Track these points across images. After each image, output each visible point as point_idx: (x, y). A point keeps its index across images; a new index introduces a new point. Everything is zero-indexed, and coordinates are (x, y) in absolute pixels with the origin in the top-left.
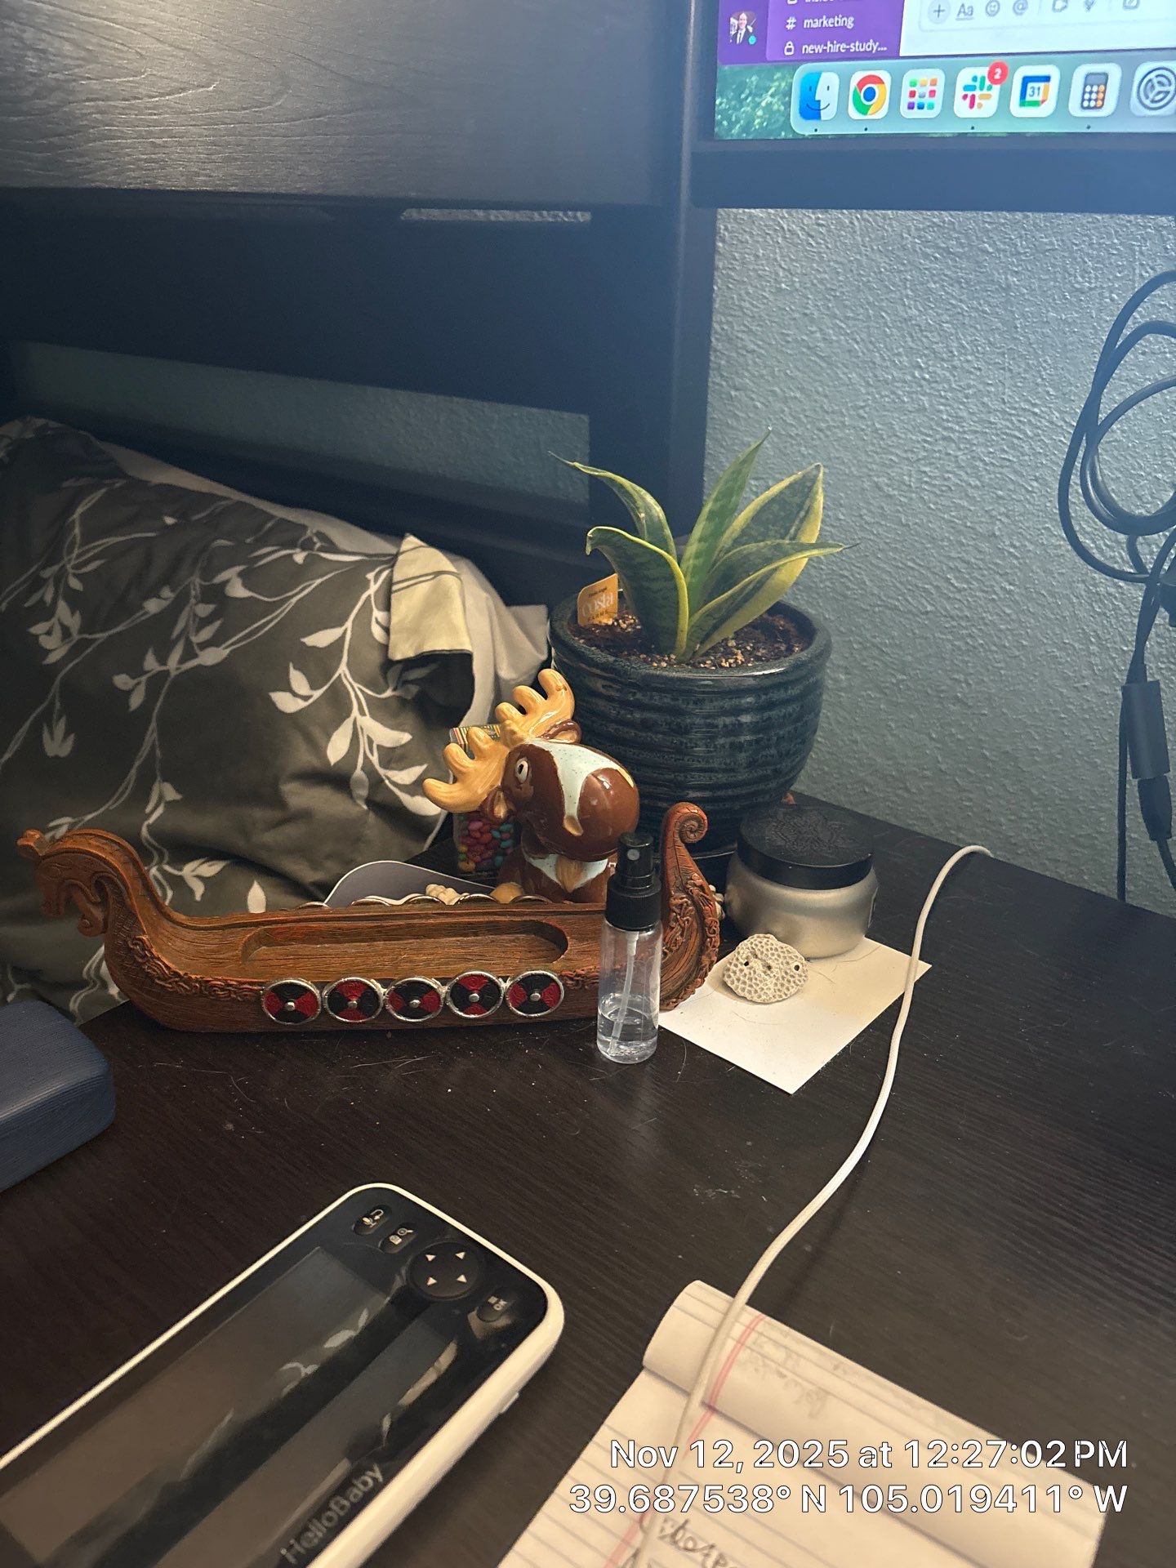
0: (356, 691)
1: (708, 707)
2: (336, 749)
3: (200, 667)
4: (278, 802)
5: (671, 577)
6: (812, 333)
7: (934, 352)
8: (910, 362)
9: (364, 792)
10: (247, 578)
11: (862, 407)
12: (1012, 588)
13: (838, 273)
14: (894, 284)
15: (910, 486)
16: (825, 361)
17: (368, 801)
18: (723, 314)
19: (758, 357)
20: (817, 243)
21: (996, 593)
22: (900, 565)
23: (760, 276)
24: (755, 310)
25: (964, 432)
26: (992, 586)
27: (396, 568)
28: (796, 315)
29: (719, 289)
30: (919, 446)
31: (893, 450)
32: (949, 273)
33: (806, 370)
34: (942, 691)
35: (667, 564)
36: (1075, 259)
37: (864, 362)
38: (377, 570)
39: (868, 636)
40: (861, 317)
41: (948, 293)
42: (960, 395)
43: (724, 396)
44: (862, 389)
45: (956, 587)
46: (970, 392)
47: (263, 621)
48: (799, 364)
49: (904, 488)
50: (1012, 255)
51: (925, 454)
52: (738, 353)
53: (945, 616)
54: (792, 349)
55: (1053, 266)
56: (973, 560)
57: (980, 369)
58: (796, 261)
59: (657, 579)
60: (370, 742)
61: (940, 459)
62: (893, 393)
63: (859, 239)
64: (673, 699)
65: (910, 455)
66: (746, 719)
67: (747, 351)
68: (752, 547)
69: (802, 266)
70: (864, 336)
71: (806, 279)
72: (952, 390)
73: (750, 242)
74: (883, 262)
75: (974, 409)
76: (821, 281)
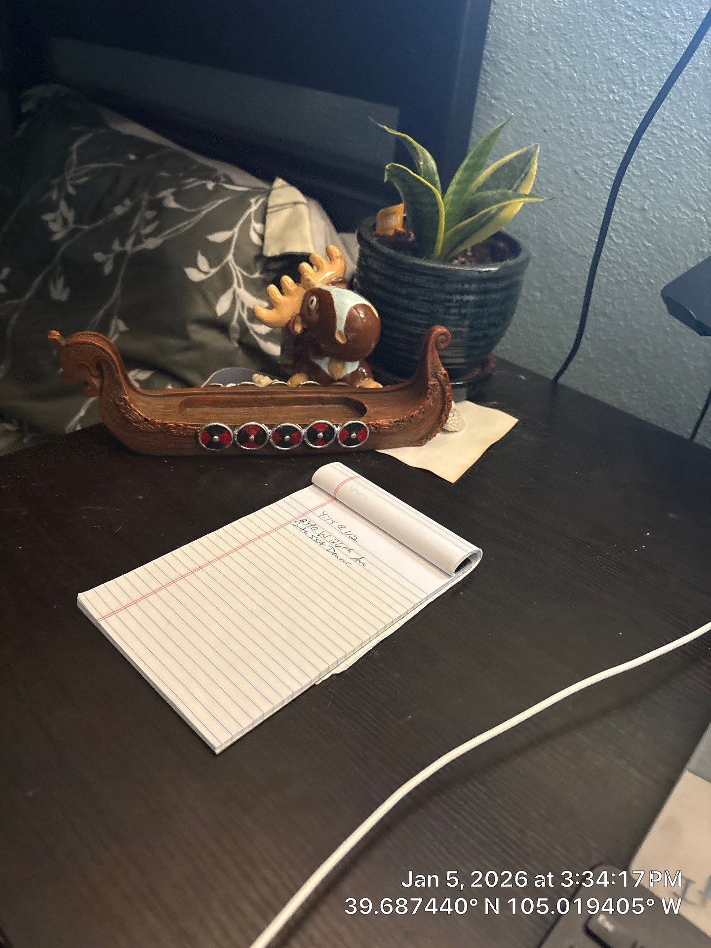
0: (237, 272)
2: (222, 307)
3: (145, 250)
4: (185, 336)
5: (436, 204)
6: (547, 64)
7: (624, 83)
8: (608, 88)
9: (237, 336)
10: (177, 197)
11: (572, 117)
12: (650, 245)
13: (569, 23)
14: (604, 34)
15: (596, 173)
16: (554, 84)
17: (240, 342)
18: (493, 46)
19: (512, 78)
21: (638, 247)
22: (582, 225)
23: (520, 22)
24: (513, 44)
26: (637, 243)
27: (270, 198)
28: (540, 50)
31: (589, 148)
33: (541, 88)
35: (434, 196)
37: (579, 86)
38: (258, 197)
39: (557, 269)
42: (636, 113)
43: (487, 103)
44: (575, 104)
45: (615, 242)
47: (185, 223)
48: (537, 84)
49: (592, 174)
52: (499, 74)
54: (534, 73)
59: (427, 205)
60: (243, 304)
62: (594, 108)
64: (427, 281)
65: (599, 152)
66: (470, 298)
67: (506, 73)
68: (489, 193)
70: (581, 67)
71: (549, 26)
72: (631, 109)
76: (559, 28)
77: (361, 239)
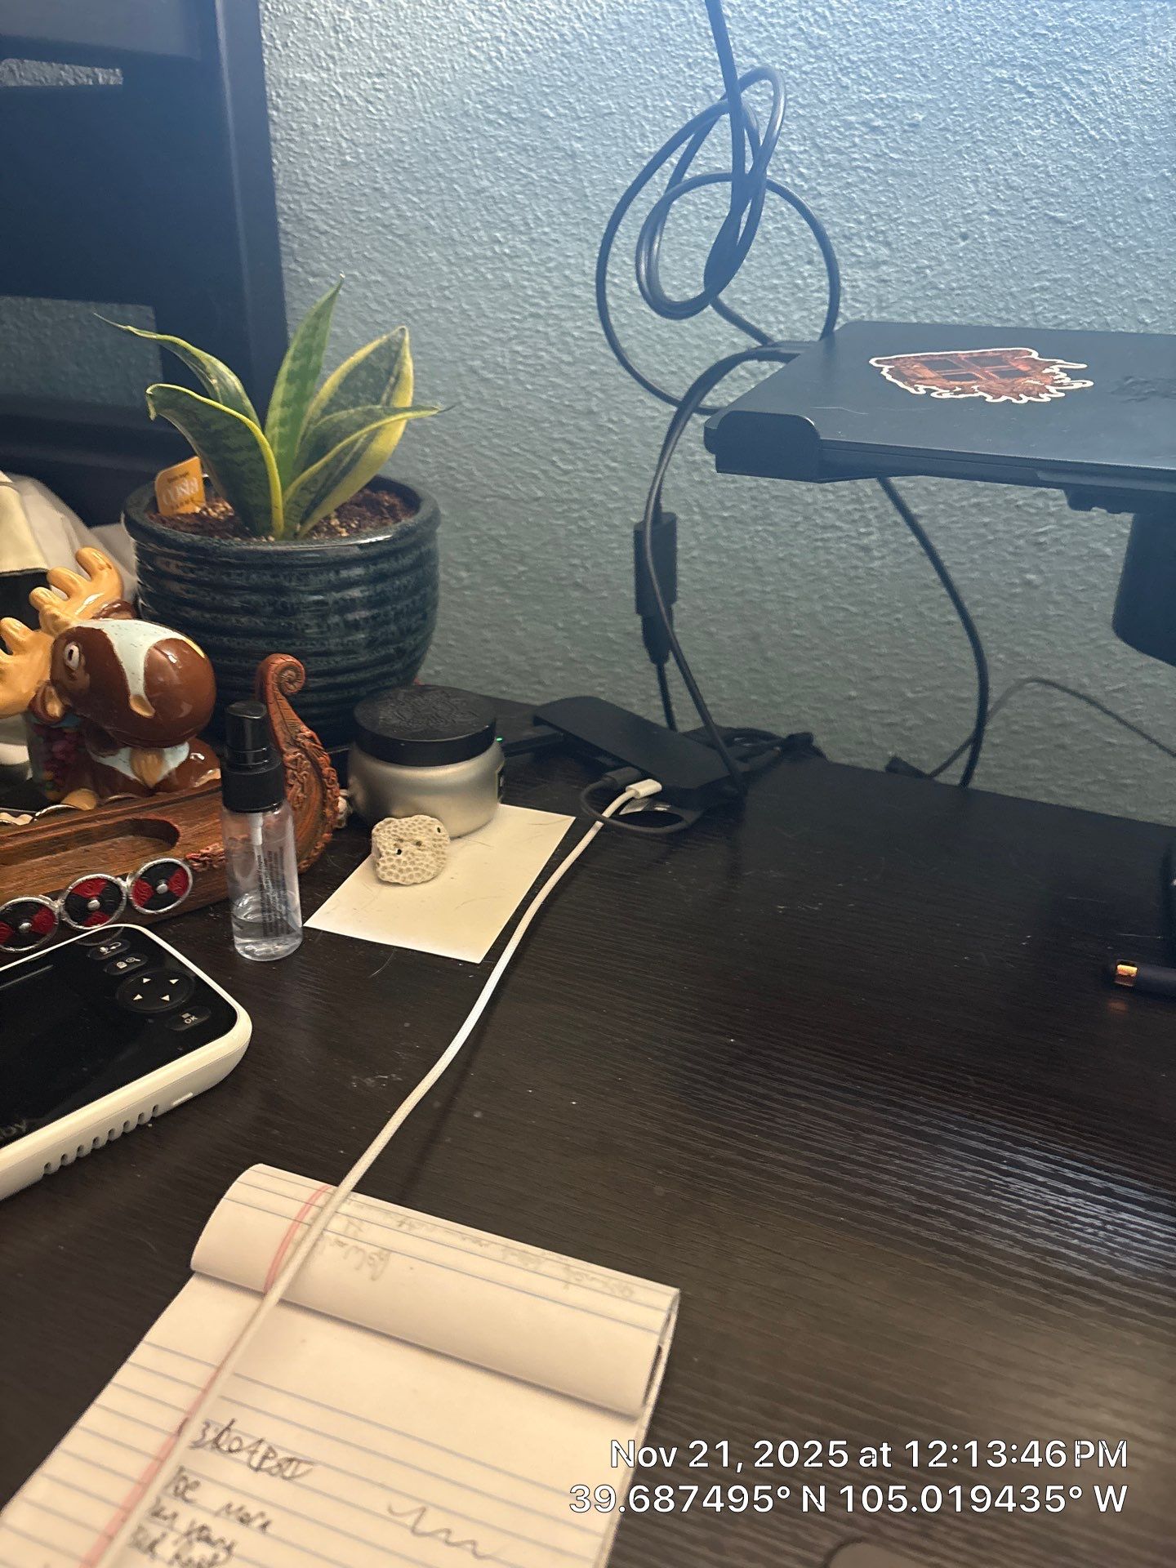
1: (315, 581)
5: (255, 445)
6: (386, 209)
7: (512, 225)
8: (490, 236)
11: (448, 287)
12: (614, 465)
13: (403, 142)
14: (462, 154)
15: (505, 368)
16: (404, 240)
18: (290, 192)
19: (332, 239)
20: (377, 110)
21: (601, 472)
22: (505, 451)
23: (323, 148)
24: (322, 186)
25: (552, 307)
26: (595, 466)
28: (367, 190)
29: (280, 163)
30: (508, 325)
31: (483, 330)
32: (514, 140)
33: (385, 251)
34: (562, 579)
35: (248, 430)
36: (632, 122)
37: (443, 239)
39: (484, 528)
40: (433, 190)
41: (516, 162)
42: (542, 269)
43: (302, 283)
44: (445, 269)
45: (562, 470)
46: (551, 265)
48: (376, 244)
49: (500, 370)
50: (574, 120)
51: (514, 333)
52: (310, 235)
53: (556, 501)
54: (368, 228)
55: (614, 130)
56: (575, 440)
57: (556, 241)
58: (358, 130)
59: (240, 449)
61: (531, 337)
63: (420, 105)
64: (273, 576)
65: (501, 335)
66: (356, 593)
67: (321, 233)
68: (343, 414)
69: (365, 135)
70: (439, 210)
71: (370, 150)
72: (533, 263)
73: (307, 109)
74: (447, 128)
75: (557, 282)
76: (388, 152)
77: (134, 528)
